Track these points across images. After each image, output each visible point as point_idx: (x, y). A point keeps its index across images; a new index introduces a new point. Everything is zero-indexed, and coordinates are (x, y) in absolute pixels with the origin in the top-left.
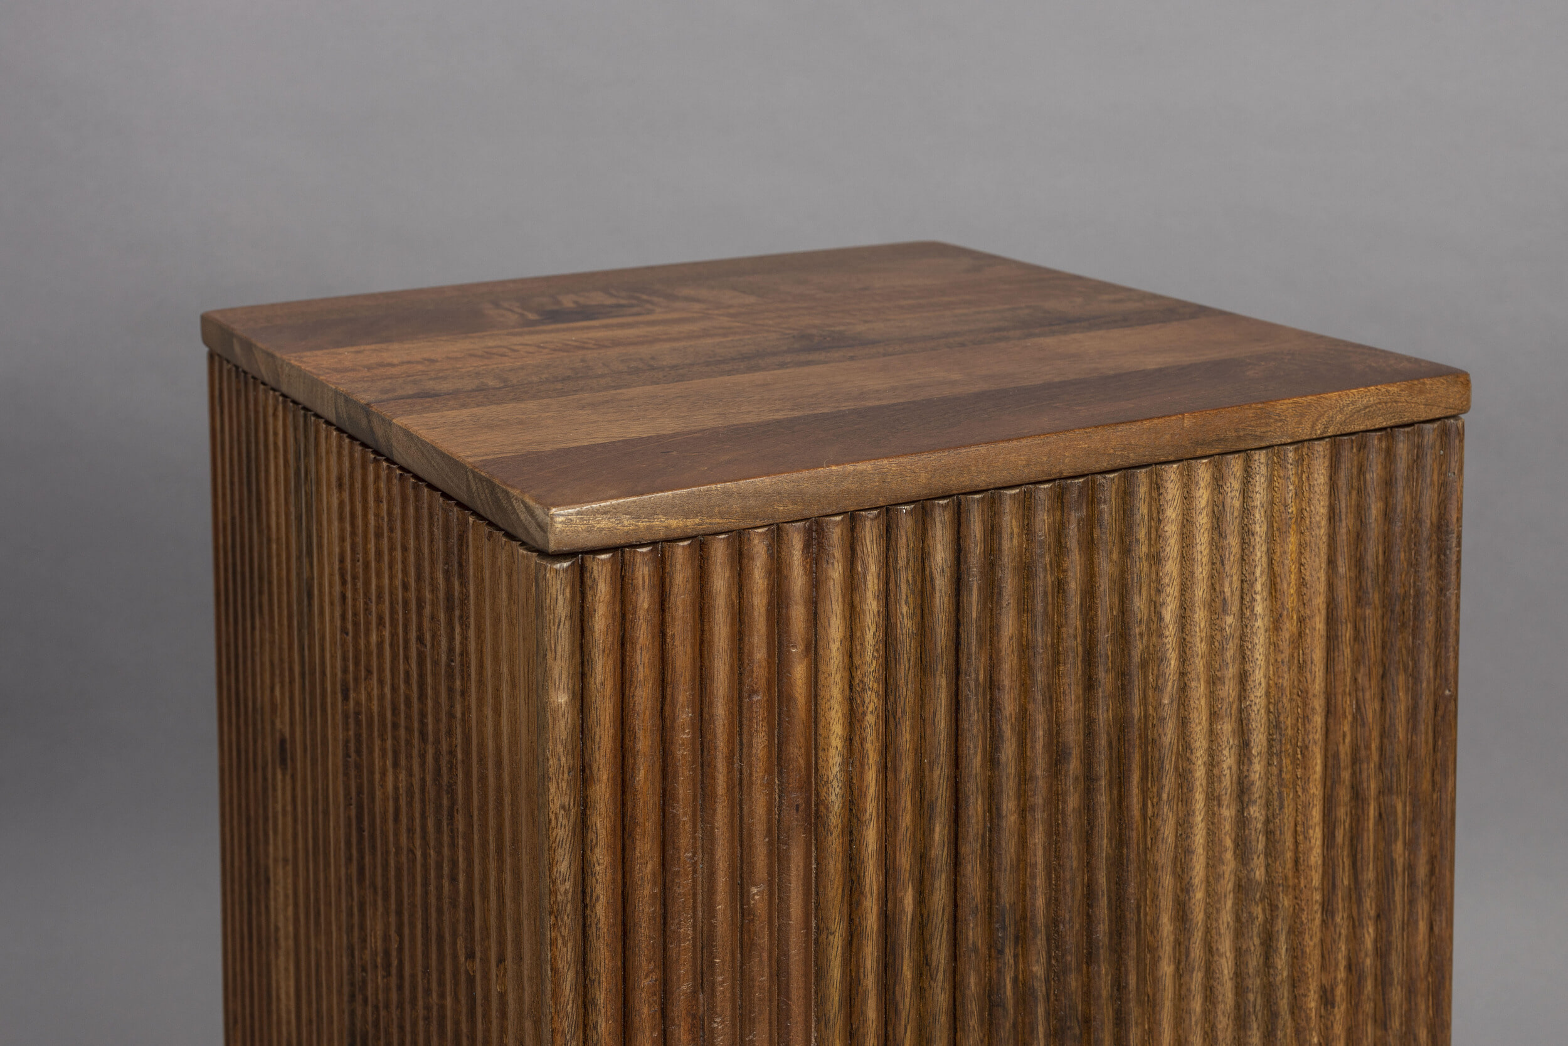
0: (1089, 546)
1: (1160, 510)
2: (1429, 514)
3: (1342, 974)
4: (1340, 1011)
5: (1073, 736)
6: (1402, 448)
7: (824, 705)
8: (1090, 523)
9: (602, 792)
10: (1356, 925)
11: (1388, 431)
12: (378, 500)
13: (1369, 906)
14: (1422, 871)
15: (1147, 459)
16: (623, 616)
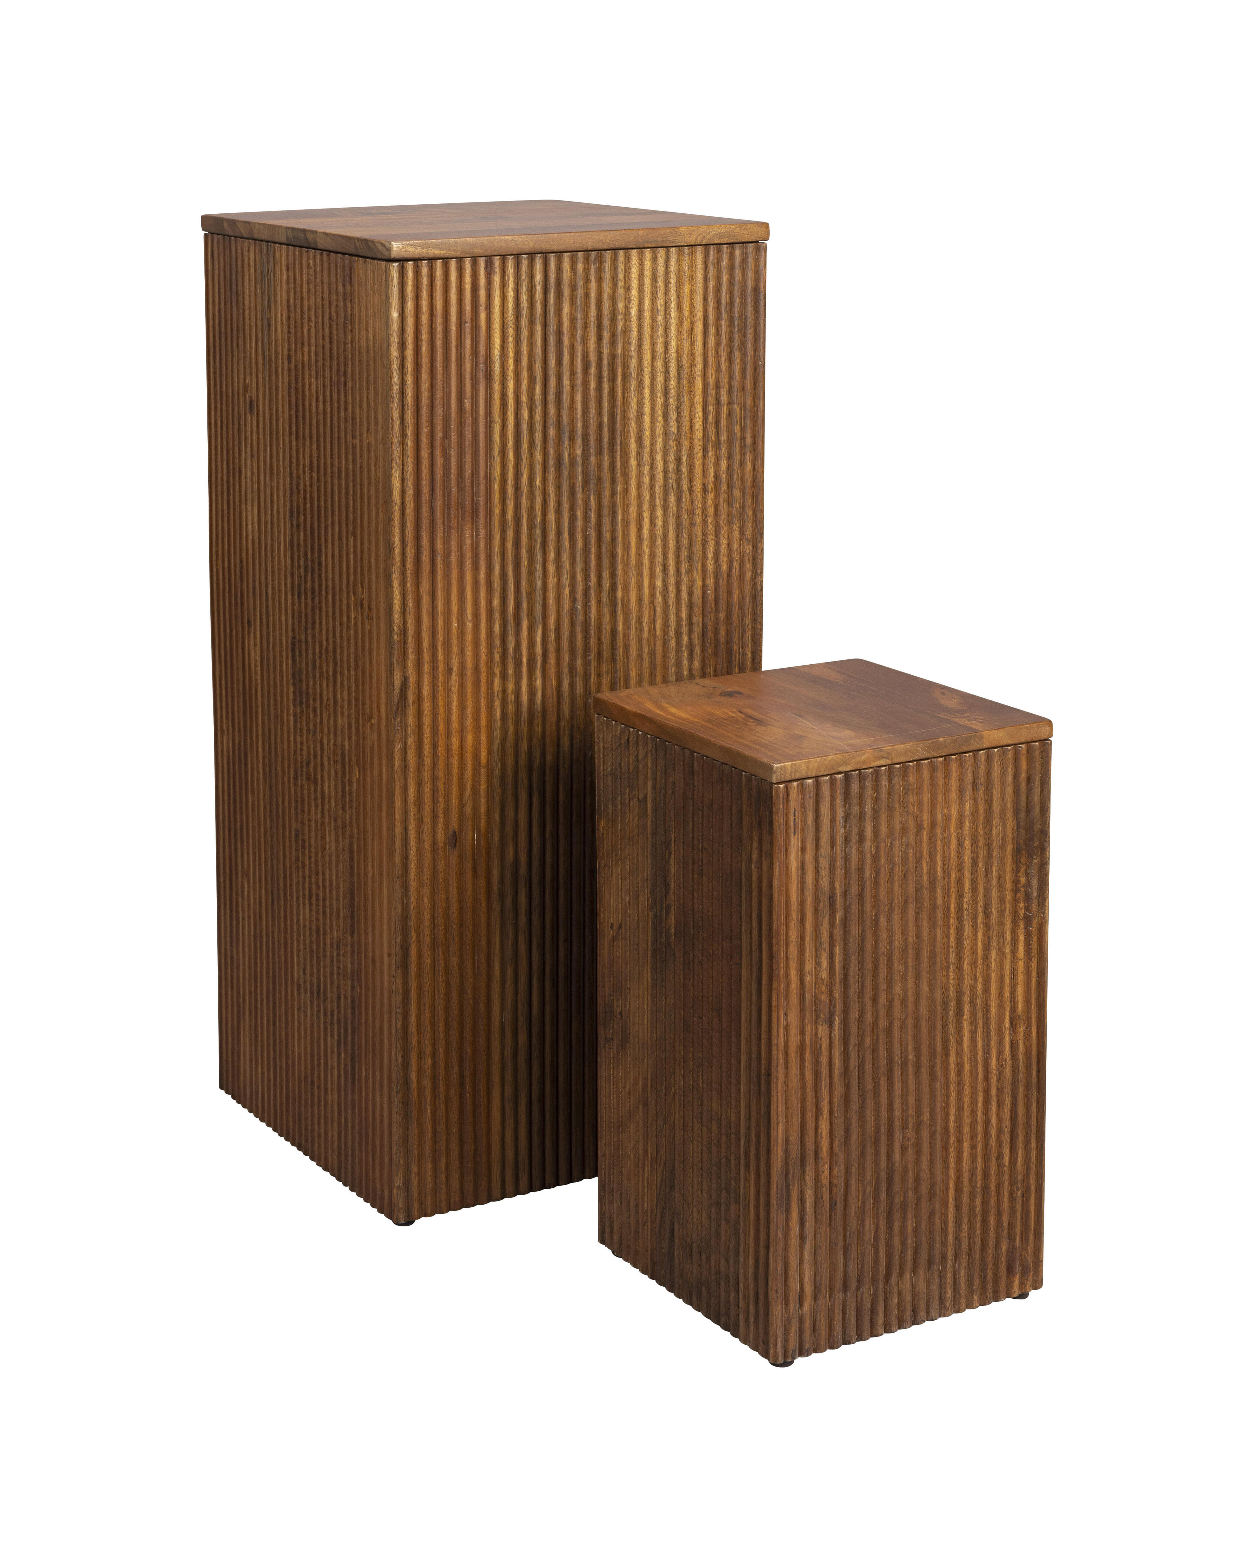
0: (600, 280)
1: (630, 268)
2: (750, 283)
3: (711, 479)
4: (711, 496)
5: (593, 357)
6: (737, 252)
7: (492, 332)
8: (600, 271)
9: (409, 353)
10: (718, 459)
11: (731, 244)
12: (309, 267)
13: (724, 451)
14: (749, 440)
15: (623, 246)
16: (417, 287)
